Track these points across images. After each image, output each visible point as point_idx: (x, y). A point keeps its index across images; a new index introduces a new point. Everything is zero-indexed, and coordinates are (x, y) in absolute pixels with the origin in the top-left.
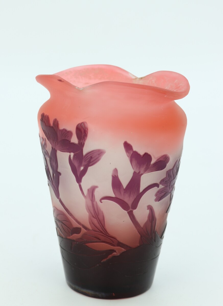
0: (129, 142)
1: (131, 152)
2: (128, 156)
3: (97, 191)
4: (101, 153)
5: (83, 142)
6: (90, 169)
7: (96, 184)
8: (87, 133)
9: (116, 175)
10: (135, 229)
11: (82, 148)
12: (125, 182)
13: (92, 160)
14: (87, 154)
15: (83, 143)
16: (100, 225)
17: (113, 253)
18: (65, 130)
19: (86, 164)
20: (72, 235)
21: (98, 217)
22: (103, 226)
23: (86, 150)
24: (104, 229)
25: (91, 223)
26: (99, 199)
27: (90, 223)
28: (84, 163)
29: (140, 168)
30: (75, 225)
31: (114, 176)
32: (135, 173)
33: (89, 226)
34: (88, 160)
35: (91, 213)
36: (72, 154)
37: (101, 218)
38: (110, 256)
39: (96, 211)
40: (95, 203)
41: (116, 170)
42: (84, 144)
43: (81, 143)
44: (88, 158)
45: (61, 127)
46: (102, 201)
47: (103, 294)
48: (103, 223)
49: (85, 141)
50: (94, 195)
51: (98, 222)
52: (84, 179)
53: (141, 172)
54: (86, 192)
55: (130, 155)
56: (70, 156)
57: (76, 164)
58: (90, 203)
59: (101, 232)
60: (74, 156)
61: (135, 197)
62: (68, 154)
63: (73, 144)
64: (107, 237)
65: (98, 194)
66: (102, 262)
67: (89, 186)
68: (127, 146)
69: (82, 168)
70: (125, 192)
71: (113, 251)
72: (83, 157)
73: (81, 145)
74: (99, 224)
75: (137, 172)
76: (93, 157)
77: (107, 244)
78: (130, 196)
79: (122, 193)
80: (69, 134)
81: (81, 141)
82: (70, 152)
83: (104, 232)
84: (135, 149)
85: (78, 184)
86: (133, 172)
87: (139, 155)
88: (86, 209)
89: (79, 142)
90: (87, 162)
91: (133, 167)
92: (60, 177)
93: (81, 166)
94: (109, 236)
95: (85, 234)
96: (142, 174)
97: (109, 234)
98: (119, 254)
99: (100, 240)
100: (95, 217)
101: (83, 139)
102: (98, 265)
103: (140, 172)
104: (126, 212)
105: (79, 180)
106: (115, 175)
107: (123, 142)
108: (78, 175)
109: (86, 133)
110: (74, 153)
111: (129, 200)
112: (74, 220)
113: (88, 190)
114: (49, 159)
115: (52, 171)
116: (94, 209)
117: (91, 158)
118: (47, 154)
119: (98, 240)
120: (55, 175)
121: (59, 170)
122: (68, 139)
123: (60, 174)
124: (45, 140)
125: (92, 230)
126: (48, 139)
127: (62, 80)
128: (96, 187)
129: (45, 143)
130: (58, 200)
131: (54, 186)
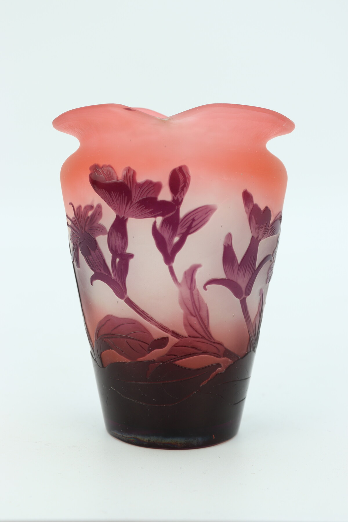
0: (250, 191)
1: (251, 206)
2: (247, 213)
4: (209, 211)
5: (181, 197)
6: (190, 238)
7: (197, 262)
8: (189, 182)
9: (230, 244)
11: (178, 207)
12: (240, 253)
13: (194, 224)
14: (186, 216)
15: (180, 199)
16: (202, 327)
17: (217, 369)
18: (148, 183)
19: (184, 231)
20: (149, 353)
21: (200, 315)
22: (207, 327)
23: (184, 210)
24: (207, 332)
25: (188, 325)
26: (203, 285)
27: (185, 325)
28: (180, 230)
29: (259, 230)
30: (157, 333)
31: (227, 245)
32: (253, 238)
33: (183, 331)
34: (188, 225)
35: (188, 309)
36: (159, 220)
37: (203, 314)
38: (214, 374)
39: (197, 304)
40: (195, 292)
41: (229, 236)
42: (182, 200)
43: (178, 198)
44: (189, 220)
45: (140, 179)
46: (207, 287)
47: (200, 440)
48: (206, 322)
49: (184, 194)
50: (195, 280)
51: (198, 321)
52: (179, 256)
53: (260, 237)
54: (180, 276)
55: (250, 211)
56: (155, 223)
57: (166, 235)
58: (187, 293)
59: (203, 337)
60: (164, 222)
61: (250, 276)
62: (150, 221)
63: (164, 203)
64: (210, 344)
65: (200, 278)
66: (201, 386)
67: (187, 267)
68: (247, 197)
69: (176, 239)
70: (239, 270)
71: (219, 365)
72: (180, 221)
73: (177, 203)
74: (200, 325)
75: (256, 237)
76: (196, 218)
77: (210, 356)
78: (244, 274)
79: (236, 270)
80: (157, 187)
81: (178, 196)
82: (155, 217)
83: (206, 337)
84: (255, 201)
85: (166, 267)
86: (251, 237)
87: (259, 209)
88: (180, 304)
89: (173, 198)
90: (187, 228)
91: (252, 229)
92: (131, 262)
93: (175, 236)
94: (213, 342)
95: (176, 346)
96: (260, 240)
97: (214, 339)
98: (225, 370)
99: (201, 350)
100: (194, 314)
101: (181, 193)
102: (195, 392)
103: (258, 237)
104: (238, 300)
105: (169, 258)
106: (228, 245)
107: (242, 191)
108: (169, 252)
109: (188, 181)
110: (162, 215)
111: (242, 282)
112: (156, 326)
113: (185, 273)
114: (106, 236)
115: (111, 255)
116: (194, 302)
117: (193, 220)
118: (101, 230)
119: (195, 351)
120: (118, 260)
121: (129, 251)
122: (153, 196)
123: (131, 256)
124: (99, 206)
125: (189, 336)
126: (108, 203)
127: (131, 109)
128: (198, 266)
129: (98, 212)
130: (122, 301)
131: (114, 280)
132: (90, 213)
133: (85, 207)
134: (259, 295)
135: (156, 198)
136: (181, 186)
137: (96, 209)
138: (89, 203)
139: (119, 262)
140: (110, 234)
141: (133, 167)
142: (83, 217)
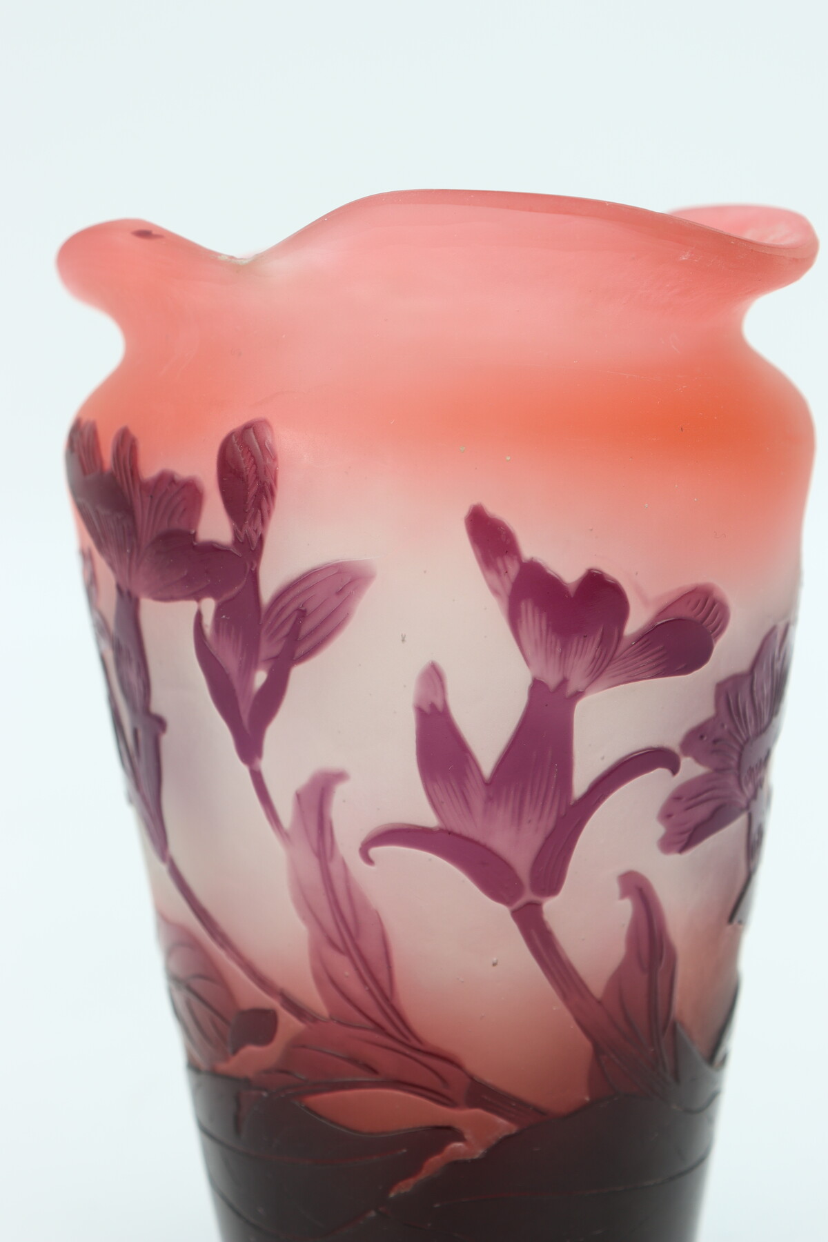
0: (495, 510)
1: (513, 570)
2: (495, 592)
3: (340, 793)
4: (351, 582)
5: (256, 531)
6: (299, 674)
7: (332, 762)
8: (275, 478)
9: (439, 704)
10: (558, 1005)
11: (252, 565)
12: (485, 737)
13: (307, 627)
14: (279, 598)
15: (255, 539)
16: (370, 991)
17: (448, 1143)
18: (167, 480)
19: (276, 650)
20: (235, 1056)
22: (388, 992)
23: (270, 578)
24: (389, 1011)
25: (327, 979)
26: (358, 845)
27: (317, 978)
28: (268, 649)
29: (563, 657)
31: (426, 709)
32: (537, 687)
33: (314, 998)
34: (287, 629)
35: (319, 923)
36: (209, 606)
37: (371, 948)
38: (435, 1163)
39: (346, 910)
40: (335, 868)
41: (434, 676)
42: (261, 540)
43: (249, 537)
44: (284, 616)
45: (150, 469)
46: (374, 852)
48: (382, 977)
49: (263, 522)
50: (331, 823)
51: (357, 969)
52: (275, 734)
53: (575, 684)
54: (286, 808)
55: (509, 586)
56: (199, 617)
57: (230, 661)
59: (380, 1028)
60: (219, 616)
61: (548, 823)
62: (190, 607)
63: (213, 549)
64: (408, 1056)
65: (347, 819)
66: (392, 1195)
67: (301, 778)
68: (488, 533)
69: (260, 678)
70: (489, 799)
71: (449, 1133)
72: (263, 613)
73: (247, 552)
74: (365, 983)
75: (552, 680)
76: (310, 607)
77: (412, 1096)
79: (477, 802)
80: (190, 493)
81: (247, 528)
82: (198, 597)
83: (392, 1029)
84: (530, 549)
85: (244, 770)
86: (528, 680)
87: (556, 581)
88: (296, 902)
89: (236, 534)
90: (285, 642)
91: (529, 650)
93: (257, 667)
94: (418, 1050)
95: (297, 1044)
96: (578, 695)
97: (418, 1041)
98: (481, 1151)
99: (375, 1071)
100: (341, 945)
101: (254, 516)
102: (373, 1214)
103: (564, 682)
104: (502, 912)
105: (248, 741)
106: (433, 706)
107: (464, 512)
108: (245, 717)
109: (269, 478)
110: (215, 595)
111: (511, 845)
112: (242, 967)
113: (298, 796)
116: (335, 903)
117: (302, 614)
119: (366, 1077)
121: (155, 705)
122: (177, 524)
123: (163, 723)
125: (332, 1019)
127: (154, 232)
128: (340, 776)
130: (166, 872)
135: (194, 536)
136: (251, 493)
141: (133, 428)
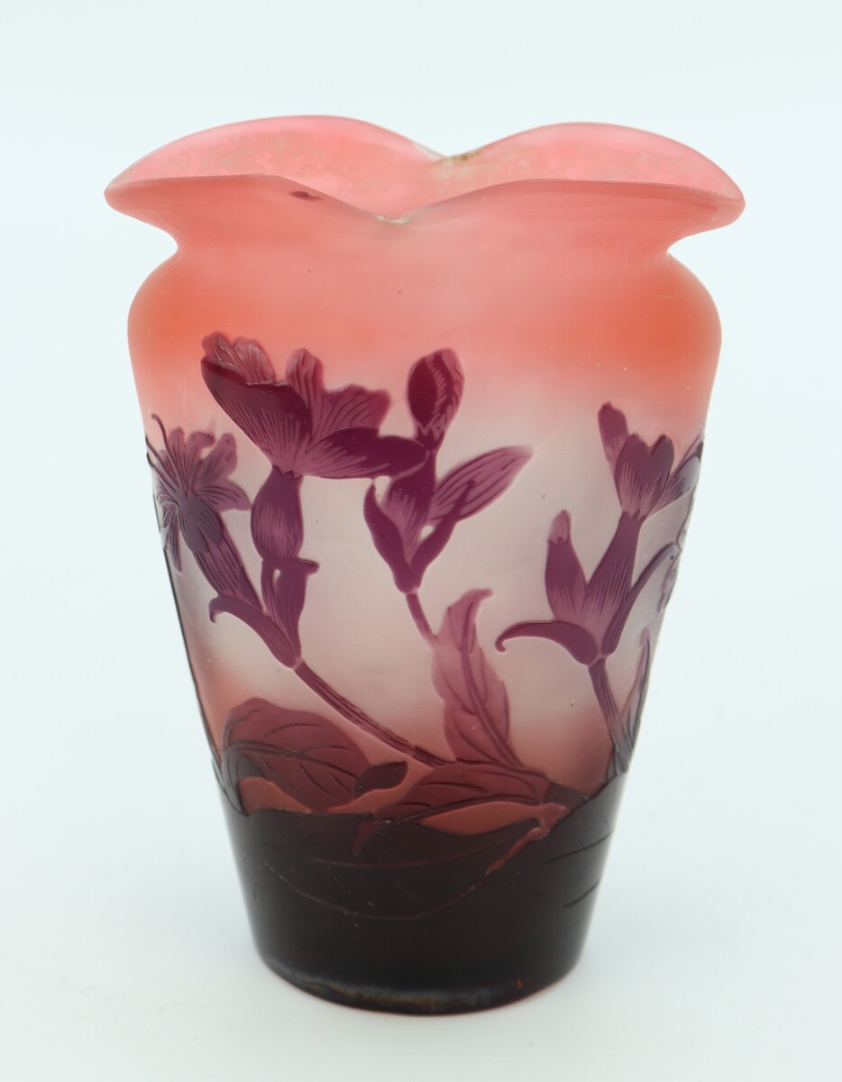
0: (617, 404)
1: (622, 442)
2: (609, 459)
3: (484, 608)
4: (513, 461)
5: (438, 428)
6: (461, 528)
7: (480, 585)
8: (461, 392)
9: (565, 537)
11: (431, 453)
12: (589, 554)
13: (473, 493)
14: (452, 475)
15: (437, 435)
16: (492, 738)
17: (528, 831)
18: (355, 394)
19: (446, 510)
20: (356, 797)
21: (485, 710)
22: (504, 736)
23: (447, 460)
24: (503, 749)
25: (455, 731)
26: (495, 639)
27: (448, 734)
28: (436, 509)
29: (640, 496)
30: (377, 751)
31: (556, 541)
32: (624, 516)
33: (443, 749)
34: (456, 496)
35: (456, 695)
36: (383, 483)
37: (495, 708)
38: (519, 845)
39: (479, 683)
40: (473, 656)
41: (563, 519)
42: (442, 435)
43: (431, 433)
44: (458, 485)
45: (334, 382)
46: (506, 642)
47: (485, 993)
48: (501, 726)
49: (446, 422)
50: (474, 626)
51: (483, 724)
52: (433, 570)
53: (643, 511)
54: (436, 620)
55: (617, 454)
56: (372, 491)
57: (400, 519)
58: (453, 657)
59: (494, 761)
60: (393, 489)
61: (616, 606)
62: (362, 484)
63: (395, 443)
64: (512, 776)
65: (488, 622)
66: (488, 873)
67: (454, 597)
68: (611, 420)
69: (427, 531)
70: (586, 597)
71: (534, 822)
72: (437, 486)
73: (428, 443)
74: (487, 733)
75: (632, 512)
76: (478, 479)
77: (510, 803)
78: (602, 606)
79: (579, 599)
80: (378, 402)
81: (431, 425)
82: (372, 475)
83: (502, 761)
84: (634, 426)
85: (401, 597)
86: (619, 515)
87: (643, 445)
88: (437, 684)
89: (419, 430)
90: (453, 505)
91: (623, 495)
92: (312, 580)
93: (424, 523)
94: (520, 771)
95: (425, 782)
96: (644, 518)
97: (522, 765)
98: (548, 831)
99: (486, 791)
100: (472, 709)
101: (439, 418)
102: (473, 888)
103: (638, 512)
104: (584, 668)
105: (408, 576)
106: (560, 539)
107: (598, 408)
108: (409, 559)
109: (456, 390)
110: (391, 475)
111: (595, 624)
112: (376, 735)
113: (449, 609)
114: (248, 514)
115: (260, 559)
116: (470, 680)
117: (471, 484)
118: (235, 496)
119: (475, 793)
120: (277, 573)
121: (305, 553)
122: (366, 424)
123: (312, 566)
124: (229, 440)
125: (459, 760)
126: (252, 435)
127: (311, 194)
128: (484, 593)
129: (226, 454)
130: (290, 671)
131: (269, 617)
132: (206, 452)
133: (194, 436)
134: (640, 645)
135: (375, 431)
136: (438, 403)
137: (219, 444)
138: (203, 426)
139: (281, 578)
140: (257, 511)
141: (315, 351)
142: (187, 458)
